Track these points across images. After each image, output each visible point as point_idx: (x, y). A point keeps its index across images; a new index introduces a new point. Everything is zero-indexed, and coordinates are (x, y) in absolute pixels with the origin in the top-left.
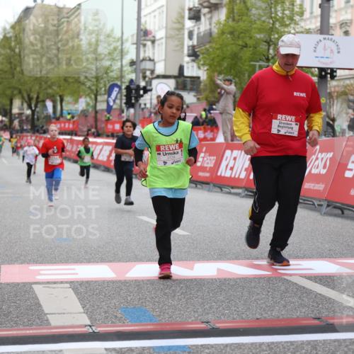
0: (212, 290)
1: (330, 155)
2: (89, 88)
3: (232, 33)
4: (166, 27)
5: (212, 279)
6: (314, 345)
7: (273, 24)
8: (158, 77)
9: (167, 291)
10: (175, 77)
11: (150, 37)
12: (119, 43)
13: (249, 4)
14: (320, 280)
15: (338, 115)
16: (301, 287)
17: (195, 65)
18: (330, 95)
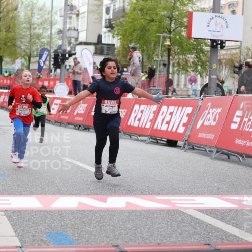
0: (122, 219)
1: (219, 110)
2: (24, 51)
3: (141, 10)
4: (88, 3)
5: (122, 211)
8: (81, 44)
9: (84, 220)
10: (94, 44)
11: (75, 11)
12: (50, 15)
14: (210, 213)
15: (226, 78)
16: (194, 218)
17: (111, 35)
18: (220, 62)
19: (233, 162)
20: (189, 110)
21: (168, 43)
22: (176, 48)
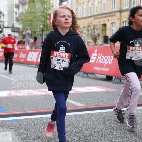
4: (8, 11)
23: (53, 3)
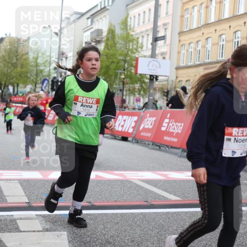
1: (154, 119)
2: (33, 80)
3: (106, 55)
4: (73, 51)
6: (144, 215)
7: (128, 52)
11: (65, 56)
12: (49, 58)
13: (116, 42)
14: (148, 182)
15: (159, 98)
16: (138, 185)
18: (155, 89)
19: (162, 151)
20: (136, 118)
21: (123, 77)
22: (128, 80)
23: (142, 41)
